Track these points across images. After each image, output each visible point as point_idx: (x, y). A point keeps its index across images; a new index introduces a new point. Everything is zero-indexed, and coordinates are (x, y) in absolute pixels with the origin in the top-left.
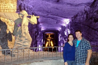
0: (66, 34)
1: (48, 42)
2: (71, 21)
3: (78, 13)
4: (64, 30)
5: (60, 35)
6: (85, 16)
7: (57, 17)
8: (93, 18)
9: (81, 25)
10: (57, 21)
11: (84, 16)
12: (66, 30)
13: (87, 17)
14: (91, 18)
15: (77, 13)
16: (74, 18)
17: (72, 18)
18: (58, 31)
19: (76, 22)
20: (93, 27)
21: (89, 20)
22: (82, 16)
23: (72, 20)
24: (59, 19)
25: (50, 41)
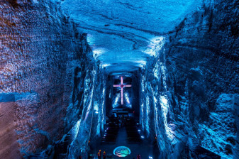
0: (156, 75)
1: (118, 95)
2: (168, 41)
3: (185, 19)
4: (153, 66)
5: (144, 78)
6: (205, 22)
7: (133, 31)
8: (229, 24)
9: (194, 49)
10: (133, 43)
11: (201, 22)
12: (157, 66)
13: (210, 25)
14: (223, 27)
15: (182, 19)
16: (174, 34)
17: (170, 32)
18: (140, 68)
19: (179, 44)
20: (227, 51)
21: (216, 32)
22: (197, 25)
23: (170, 37)
24: (137, 38)
25: (124, 92)
